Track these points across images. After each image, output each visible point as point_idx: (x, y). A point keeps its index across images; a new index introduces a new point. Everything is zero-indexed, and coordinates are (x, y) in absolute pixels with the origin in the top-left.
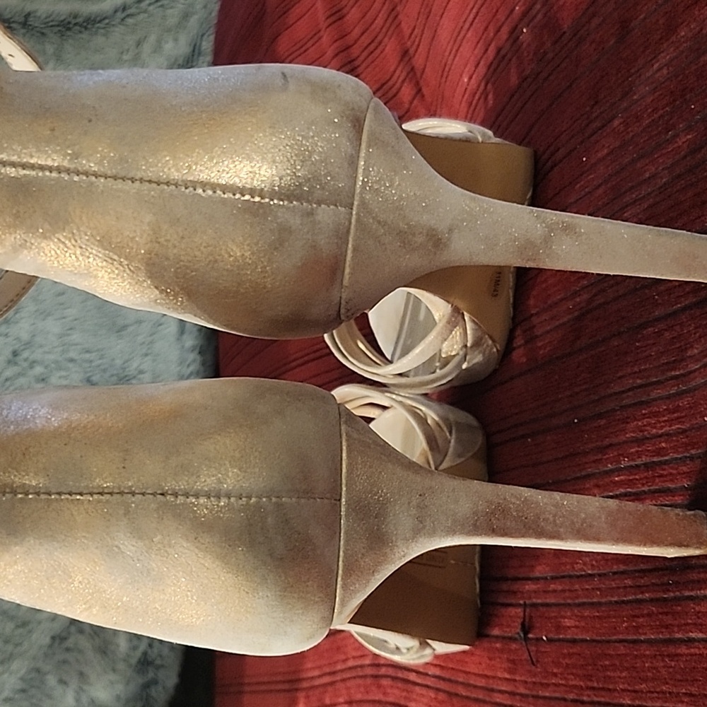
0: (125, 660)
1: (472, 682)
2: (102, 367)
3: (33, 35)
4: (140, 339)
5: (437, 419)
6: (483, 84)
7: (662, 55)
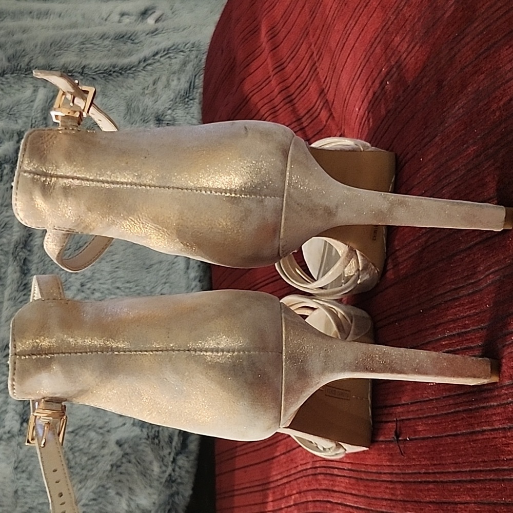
0: (158, 480)
1: (369, 470)
2: (138, 292)
3: (87, 79)
4: (161, 273)
5: (343, 314)
6: (367, 112)
7: (459, 101)
